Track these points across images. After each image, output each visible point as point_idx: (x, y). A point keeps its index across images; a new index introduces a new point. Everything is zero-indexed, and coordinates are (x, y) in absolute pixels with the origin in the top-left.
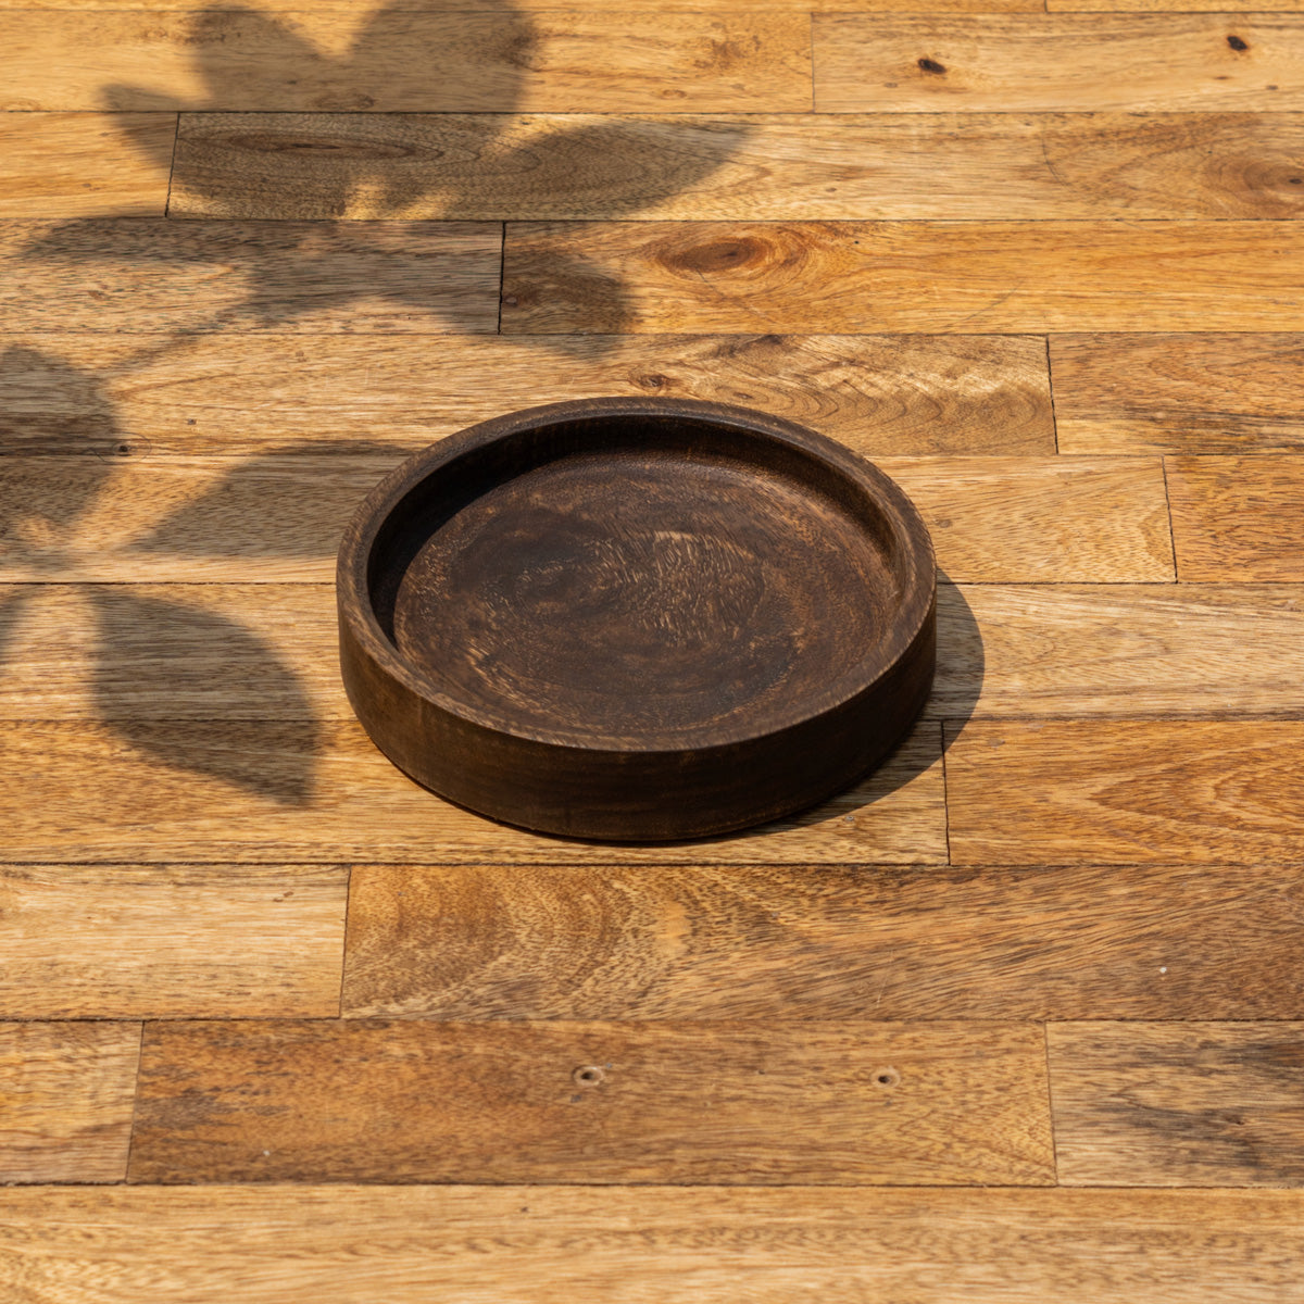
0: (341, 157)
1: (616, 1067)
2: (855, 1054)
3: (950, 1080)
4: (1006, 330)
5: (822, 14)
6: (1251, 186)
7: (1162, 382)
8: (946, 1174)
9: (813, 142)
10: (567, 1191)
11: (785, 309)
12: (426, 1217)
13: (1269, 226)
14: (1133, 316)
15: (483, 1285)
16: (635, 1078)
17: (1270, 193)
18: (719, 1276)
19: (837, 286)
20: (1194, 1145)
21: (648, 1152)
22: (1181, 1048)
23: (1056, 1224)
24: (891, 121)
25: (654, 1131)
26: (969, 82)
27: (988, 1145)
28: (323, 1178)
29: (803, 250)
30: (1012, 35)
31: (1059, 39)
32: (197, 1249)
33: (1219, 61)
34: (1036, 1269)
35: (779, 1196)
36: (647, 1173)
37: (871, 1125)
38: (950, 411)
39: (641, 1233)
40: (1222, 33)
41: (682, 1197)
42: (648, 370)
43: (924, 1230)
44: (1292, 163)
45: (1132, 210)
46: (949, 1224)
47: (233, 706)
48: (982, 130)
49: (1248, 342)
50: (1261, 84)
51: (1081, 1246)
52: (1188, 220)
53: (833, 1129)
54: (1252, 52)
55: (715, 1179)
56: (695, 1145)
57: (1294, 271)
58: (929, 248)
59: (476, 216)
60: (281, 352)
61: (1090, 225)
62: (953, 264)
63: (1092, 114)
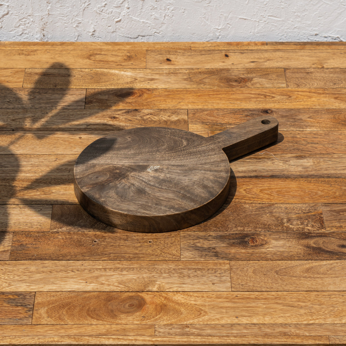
0: (56, 77)
1: (101, 240)
2: (145, 237)
3: (162, 242)
4: (180, 108)
5: (148, 50)
6: (227, 82)
7: (209, 118)
8: (161, 258)
9: (146, 74)
10: (90, 262)
11: (139, 104)
12: (64, 266)
13: (230, 89)
14: (204, 106)
15: (74, 278)
16: (104, 242)
17: (231, 83)
18: (117, 276)
19: (149, 100)
20: (206, 253)
21: (106, 255)
22: (205, 236)
23: (180, 267)
24: (160, 70)
25: (107, 251)
26: (176, 63)
27: (168, 253)
28: (46, 259)
29: (143, 94)
30: (184, 54)
31: (193, 55)
32: (22, 272)
33: (223, 59)
34: (176, 275)
35: (130, 262)
36: (105, 258)
37: (147, 250)
38: (169, 123)
39: (104, 269)
40: (224, 54)
41: (112, 263)
42: (112, 116)
43: (156, 268)
44: (235, 78)
45: (205, 86)
46: (161, 267)
47: (32, 176)
48: (178, 72)
49: (225, 110)
50: (230, 63)
51: (185, 271)
52: (216, 88)
53: (140, 251)
54: (229, 57)
55: (118, 259)
56: (115, 254)
57: (235, 97)
58: (167, 93)
59: (81, 87)
60: (43, 112)
61: (197, 89)
62: (171, 96)
63: (198, 69)
